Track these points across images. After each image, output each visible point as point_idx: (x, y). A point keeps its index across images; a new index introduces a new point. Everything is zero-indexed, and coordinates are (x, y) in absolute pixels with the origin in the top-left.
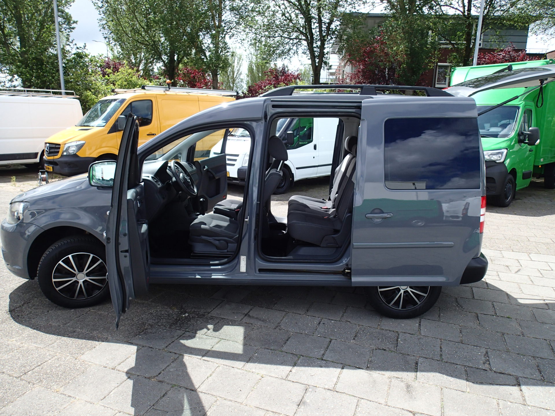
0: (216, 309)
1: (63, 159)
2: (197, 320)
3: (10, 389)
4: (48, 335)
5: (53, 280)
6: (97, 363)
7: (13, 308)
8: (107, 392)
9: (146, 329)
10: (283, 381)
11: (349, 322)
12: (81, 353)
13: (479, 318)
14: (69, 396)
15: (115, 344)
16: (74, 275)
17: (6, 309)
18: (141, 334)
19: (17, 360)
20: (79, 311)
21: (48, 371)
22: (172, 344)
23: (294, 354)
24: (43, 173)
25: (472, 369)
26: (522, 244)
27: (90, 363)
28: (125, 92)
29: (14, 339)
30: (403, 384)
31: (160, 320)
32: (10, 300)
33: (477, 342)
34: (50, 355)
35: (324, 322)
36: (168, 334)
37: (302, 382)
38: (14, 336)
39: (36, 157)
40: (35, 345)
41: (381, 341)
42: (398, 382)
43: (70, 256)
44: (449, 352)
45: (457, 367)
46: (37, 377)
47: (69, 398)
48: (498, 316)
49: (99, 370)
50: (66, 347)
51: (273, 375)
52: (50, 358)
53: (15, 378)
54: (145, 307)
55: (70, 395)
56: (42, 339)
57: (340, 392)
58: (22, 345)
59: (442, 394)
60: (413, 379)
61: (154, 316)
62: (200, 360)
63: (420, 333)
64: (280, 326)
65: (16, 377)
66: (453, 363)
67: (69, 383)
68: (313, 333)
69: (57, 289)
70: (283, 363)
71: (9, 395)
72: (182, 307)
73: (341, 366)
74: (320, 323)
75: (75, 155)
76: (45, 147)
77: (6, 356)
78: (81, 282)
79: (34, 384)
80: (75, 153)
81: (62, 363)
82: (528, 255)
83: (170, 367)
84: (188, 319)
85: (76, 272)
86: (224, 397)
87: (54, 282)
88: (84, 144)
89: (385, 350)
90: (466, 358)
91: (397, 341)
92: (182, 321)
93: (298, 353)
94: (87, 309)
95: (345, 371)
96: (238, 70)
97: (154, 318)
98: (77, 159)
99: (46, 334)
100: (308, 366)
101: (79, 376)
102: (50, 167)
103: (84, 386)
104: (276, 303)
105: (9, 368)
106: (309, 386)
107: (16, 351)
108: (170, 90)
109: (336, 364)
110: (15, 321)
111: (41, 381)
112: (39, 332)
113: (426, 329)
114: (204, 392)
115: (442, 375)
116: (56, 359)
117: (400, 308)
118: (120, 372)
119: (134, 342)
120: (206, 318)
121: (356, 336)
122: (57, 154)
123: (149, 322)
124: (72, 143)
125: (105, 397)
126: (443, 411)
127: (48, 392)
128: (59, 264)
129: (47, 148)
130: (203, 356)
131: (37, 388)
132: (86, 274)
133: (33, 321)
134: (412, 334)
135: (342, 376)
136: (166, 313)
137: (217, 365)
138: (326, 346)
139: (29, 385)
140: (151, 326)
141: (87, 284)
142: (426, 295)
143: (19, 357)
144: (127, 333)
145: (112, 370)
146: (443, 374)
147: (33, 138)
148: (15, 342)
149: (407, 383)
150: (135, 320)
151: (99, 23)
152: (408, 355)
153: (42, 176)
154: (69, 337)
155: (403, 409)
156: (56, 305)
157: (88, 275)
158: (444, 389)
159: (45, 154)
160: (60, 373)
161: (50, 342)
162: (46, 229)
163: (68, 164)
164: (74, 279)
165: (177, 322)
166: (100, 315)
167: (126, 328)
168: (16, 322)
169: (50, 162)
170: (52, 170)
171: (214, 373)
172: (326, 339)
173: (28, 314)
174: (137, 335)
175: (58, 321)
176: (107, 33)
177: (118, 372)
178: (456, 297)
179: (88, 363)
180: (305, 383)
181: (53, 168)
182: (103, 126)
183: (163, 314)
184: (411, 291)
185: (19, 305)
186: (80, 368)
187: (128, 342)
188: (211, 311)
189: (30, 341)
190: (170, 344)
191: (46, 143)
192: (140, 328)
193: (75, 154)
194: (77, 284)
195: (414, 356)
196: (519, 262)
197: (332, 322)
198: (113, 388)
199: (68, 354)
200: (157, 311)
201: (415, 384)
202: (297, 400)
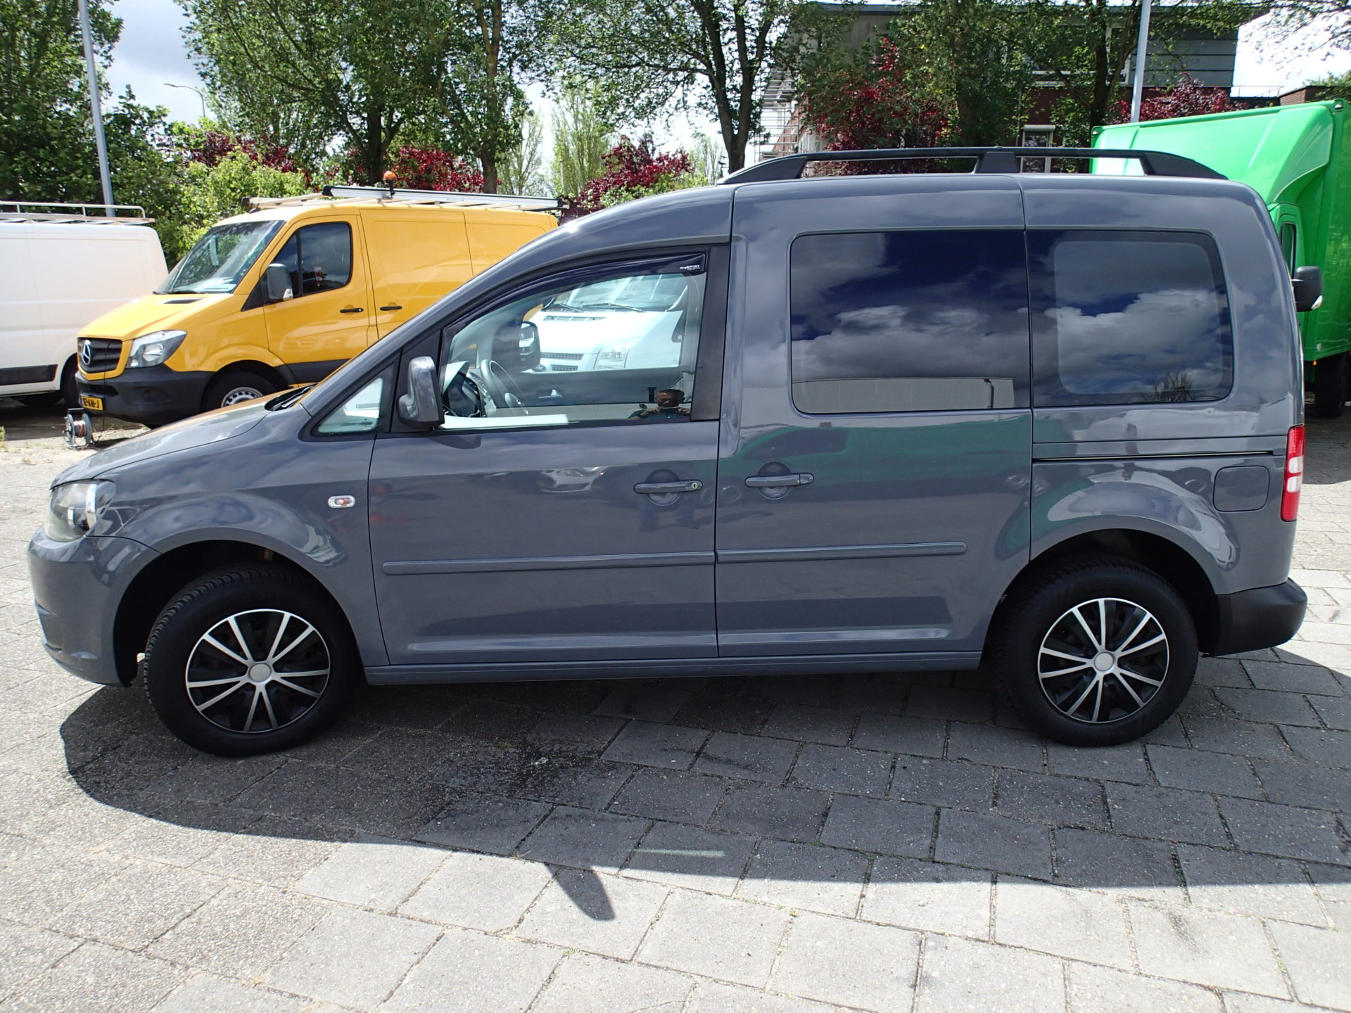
0: (616, 742)
1: (130, 379)
2: (576, 773)
3: (124, 986)
4: (192, 831)
5: (189, 685)
6: (345, 900)
7: (79, 764)
8: (392, 979)
9: (449, 803)
10: (851, 923)
11: (966, 760)
12: (293, 876)
13: (1285, 734)
14: (293, 996)
15: (379, 846)
16: (242, 670)
17: (60, 767)
18: (439, 816)
19: (123, 902)
20: (258, 762)
21: (218, 930)
22: (530, 839)
23: (856, 851)
24: (77, 416)
25: (1318, 867)
26: (1320, 551)
27: (325, 902)
28: (279, 204)
29: (102, 847)
30: (1159, 917)
31: (479, 777)
32: (66, 742)
33: (1305, 797)
34: (210, 885)
35: (903, 764)
36: (511, 813)
37: (903, 924)
38: (101, 839)
39: (51, 378)
40: (164, 860)
41: (1065, 807)
42: (1145, 910)
43: (231, 620)
44: (1246, 827)
45: (1280, 864)
46: (192, 948)
47: (293, 1001)
48: (1331, 730)
49: (355, 918)
50: (250, 860)
51: (821, 909)
52: (212, 893)
53: (130, 953)
54: (431, 745)
55: (292, 990)
56: (179, 843)
57: (1011, 947)
58: (129, 862)
59: (1270, 936)
60: (1181, 901)
61: (459, 768)
62: (615, 879)
63: (1156, 781)
64: (795, 779)
65: (132, 951)
66: (1268, 855)
67: (282, 959)
68: (887, 795)
69: (200, 708)
70: (835, 875)
71: (127, 1002)
72: (525, 740)
73: (989, 875)
74: (893, 767)
75: (161, 368)
76: (80, 348)
77: (92, 893)
78: (260, 687)
79: (187, 968)
80: (160, 362)
81: (250, 905)
82: (1344, 576)
83: (543, 899)
84: (551, 772)
85: (250, 660)
86: (711, 975)
87: (191, 689)
88: (182, 339)
89: (1083, 829)
90: (1292, 839)
91: (1105, 803)
92: (537, 776)
93: (865, 848)
94: (279, 758)
95: (1002, 887)
96: (532, 154)
97: (461, 773)
98: (166, 378)
99: (186, 829)
100: (903, 881)
101: (304, 938)
102: (95, 400)
103: (327, 964)
104: (766, 720)
105: (109, 926)
106: (922, 932)
107: (114, 879)
108: (394, 196)
109: (974, 873)
110: (92, 796)
111: (204, 957)
112: (164, 824)
113: (1167, 769)
114: (652, 963)
115: (1250, 886)
116: (229, 895)
117: (1094, 720)
118: (413, 923)
119: (426, 837)
120: (598, 767)
121: (996, 796)
122: (112, 367)
123: (451, 785)
124: (152, 336)
125: (391, 993)
126: (1289, 983)
127: (231, 986)
128: (204, 640)
129: (87, 352)
130: (622, 867)
131: (199, 977)
132: (274, 665)
133: (141, 794)
134: (1138, 785)
135: (1000, 902)
136: (490, 759)
137: (666, 891)
138: (931, 826)
139: (176, 972)
140: (460, 793)
141: (278, 691)
142: (1159, 684)
143: (128, 896)
144: (402, 815)
145: (389, 918)
146: (1253, 883)
147: (42, 327)
148: (105, 854)
149: (1170, 913)
150: (413, 780)
151: (184, 37)
152: (1146, 838)
153: (76, 423)
154: (250, 833)
155: (1185, 982)
156: (195, 751)
157: (278, 667)
158: (1270, 923)
159: (79, 366)
160: (251, 933)
161: (202, 851)
162: (163, 552)
163: (145, 391)
164: (243, 680)
165: (525, 781)
166: (317, 771)
167: (396, 804)
168: (97, 799)
169: (93, 388)
170: (101, 408)
171: (665, 912)
172: (925, 807)
173: (122, 779)
174: (429, 821)
175: (210, 792)
176: (206, 63)
177: (407, 921)
178: (1210, 685)
179: (320, 900)
180: (911, 926)
181: (103, 400)
182: (230, 292)
183: (481, 763)
184: (1122, 674)
185: (91, 754)
186: (301, 915)
187: (411, 840)
188: (605, 749)
189: (147, 849)
190: (524, 840)
191: (82, 339)
192: (433, 802)
193: (162, 363)
194: (251, 693)
195: (1161, 840)
196: (1329, 595)
197: (925, 762)
198: (407, 966)
199: (261, 881)
200: (463, 754)
201: (1191, 914)
202: (906, 971)
